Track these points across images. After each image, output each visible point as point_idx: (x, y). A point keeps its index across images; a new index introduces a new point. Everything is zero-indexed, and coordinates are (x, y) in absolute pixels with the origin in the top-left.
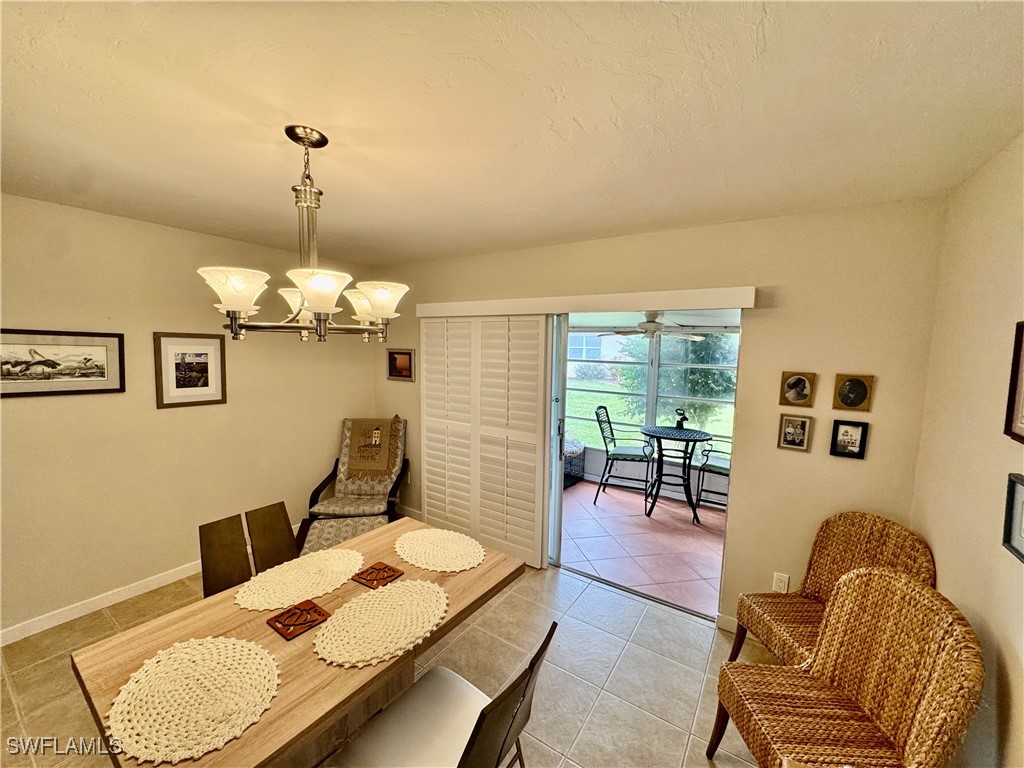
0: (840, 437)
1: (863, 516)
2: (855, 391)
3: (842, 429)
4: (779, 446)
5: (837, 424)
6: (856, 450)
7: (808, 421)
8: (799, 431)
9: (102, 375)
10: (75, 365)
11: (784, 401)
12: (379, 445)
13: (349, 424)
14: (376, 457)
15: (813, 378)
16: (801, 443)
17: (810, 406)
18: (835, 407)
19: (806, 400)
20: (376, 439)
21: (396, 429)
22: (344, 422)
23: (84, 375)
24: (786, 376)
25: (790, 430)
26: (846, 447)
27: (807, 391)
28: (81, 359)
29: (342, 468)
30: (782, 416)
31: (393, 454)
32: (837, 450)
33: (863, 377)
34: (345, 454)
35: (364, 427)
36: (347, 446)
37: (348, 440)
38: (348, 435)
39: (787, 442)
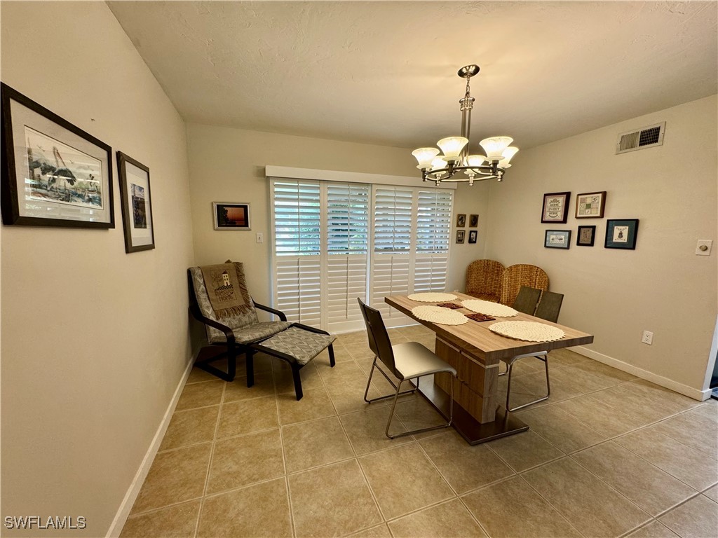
0: (471, 237)
2: (474, 220)
4: (456, 243)
5: (471, 232)
6: (474, 240)
7: (463, 232)
8: (461, 236)
9: (100, 203)
12: (231, 286)
14: (232, 295)
16: (462, 241)
18: (470, 226)
19: (463, 225)
20: (226, 282)
21: (240, 270)
27: (464, 221)
29: (209, 311)
31: (244, 290)
32: (471, 241)
33: (476, 215)
34: (205, 299)
35: (213, 273)
36: (203, 292)
37: (202, 287)
38: (201, 281)
39: (459, 241)
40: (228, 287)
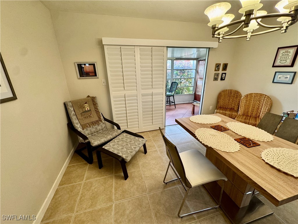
0: (222, 76)
1: (227, 90)
2: (225, 67)
6: (224, 78)
11: (215, 70)
12: (90, 110)
14: (91, 115)
15: (220, 64)
19: (218, 70)
20: (87, 107)
24: (217, 64)
25: (216, 76)
27: (219, 68)
29: (78, 126)
31: (98, 112)
34: (75, 119)
35: (79, 104)
36: (74, 115)
37: (73, 112)
38: (72, 109)
39: (215, 79)
40: (88, 111)
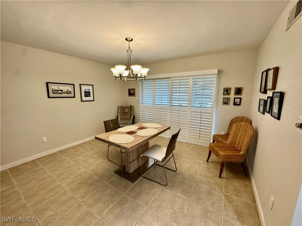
0: (235, 101)
2: (239, 91)
3: (236, 99)
4: (223, 104)
5: (235, 98)
6: (239, 104)
7: (229, 98)
8: (227, 101)
9: (71, 93)
10: (66, 91)
12: (128, 112)
13: (120, 107)
14: (127, 115)
16: (227, 103)
17: (229, 95)
18: (234, 95)
19: (228, 94)
21: (131, 108)
22: (118, 107)
23: (67, 93)
25: (225, 100)
26: (237, 103)
27: (229, 92)
28: (67, 90)
29: (119, 118)
30: (224, 97)
31: (131, 114)
32: (235, 104)
33: (241, 88)
35: (123, 108)
36: (120, 113)
38: (120, 110)
39: (224, 103)
